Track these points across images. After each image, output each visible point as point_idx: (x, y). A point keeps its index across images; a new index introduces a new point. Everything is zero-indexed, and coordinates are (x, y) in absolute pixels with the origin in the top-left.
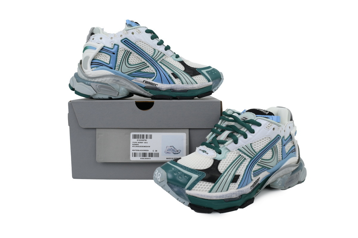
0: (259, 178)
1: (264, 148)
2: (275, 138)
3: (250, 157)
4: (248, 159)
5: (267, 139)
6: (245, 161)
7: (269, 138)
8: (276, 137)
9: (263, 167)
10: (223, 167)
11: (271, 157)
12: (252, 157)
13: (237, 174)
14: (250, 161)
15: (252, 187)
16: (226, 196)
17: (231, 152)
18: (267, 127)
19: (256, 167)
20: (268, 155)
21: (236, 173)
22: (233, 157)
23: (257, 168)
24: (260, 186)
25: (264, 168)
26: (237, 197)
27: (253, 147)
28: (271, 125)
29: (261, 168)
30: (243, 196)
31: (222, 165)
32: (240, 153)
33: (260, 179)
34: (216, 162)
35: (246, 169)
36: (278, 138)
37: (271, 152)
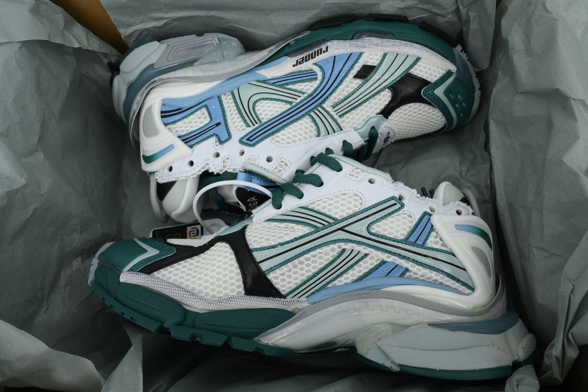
0: (294, 66)
1: (291, 123)
2: (262, 140)
3: (323, 108)
4: (327, 105)
5: (283, 139)
6: (332, 104)
7: (278, 142)
8: (258, 142)
9: (283, 87)
12: (319, 109)
14: (325, 100)
15: (324, 49)
17: (354, 126)
18: (284, 166)
19: (308, 87)
20: (268, 110)
21: (361, 83)
23: (302, 87)
24: (287, 51)
26: (366, 36)
27: (315, 128)
28: (276, 168)
29: (288, 84)
30: (350, 38)
31: (381, 105)
32: (339, 120)
33: (295, 63)
34: (386, 112)
35: (336, 87)
36: (251, 139)
37: (261, 114)
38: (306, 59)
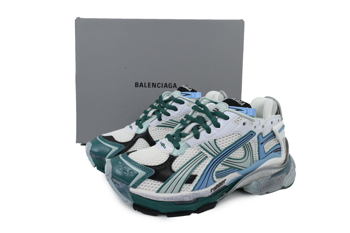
0: (225, 180)
1: (232, 145)
2: (247, 135)
3: (213, 155)
4: (210, 158)
5: (236, 135)
6: (207, 159)
7: (239, 134)
8: (249, 133)
9: (231, 167)
10: (178, 164)
11: (243, 156)
12: (215, 155)
13: (194, 173)
14: (212, 160)
15: (213, 190)
16: (175, 198)
17: (191, 148)
18: (236, 121)
19: (220, 167)
20: (239, 153)
21: (192, 173)
22: (192, 154)
23: (222, 168)
24: (227, 189)
25: (232, 169)
26: (191, 201)
27: (217, 144)
28: (241, 119)
29: (228, 169)
30: (199, 199)
31: (177, 161)
32: (202, 150)
33: (225, 181)
34: (172, 159)
35: (206, 168)
36: (251, 135)
37: (243, 150)
38: (221, 184)
